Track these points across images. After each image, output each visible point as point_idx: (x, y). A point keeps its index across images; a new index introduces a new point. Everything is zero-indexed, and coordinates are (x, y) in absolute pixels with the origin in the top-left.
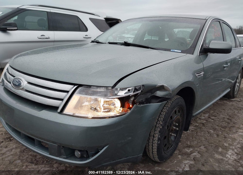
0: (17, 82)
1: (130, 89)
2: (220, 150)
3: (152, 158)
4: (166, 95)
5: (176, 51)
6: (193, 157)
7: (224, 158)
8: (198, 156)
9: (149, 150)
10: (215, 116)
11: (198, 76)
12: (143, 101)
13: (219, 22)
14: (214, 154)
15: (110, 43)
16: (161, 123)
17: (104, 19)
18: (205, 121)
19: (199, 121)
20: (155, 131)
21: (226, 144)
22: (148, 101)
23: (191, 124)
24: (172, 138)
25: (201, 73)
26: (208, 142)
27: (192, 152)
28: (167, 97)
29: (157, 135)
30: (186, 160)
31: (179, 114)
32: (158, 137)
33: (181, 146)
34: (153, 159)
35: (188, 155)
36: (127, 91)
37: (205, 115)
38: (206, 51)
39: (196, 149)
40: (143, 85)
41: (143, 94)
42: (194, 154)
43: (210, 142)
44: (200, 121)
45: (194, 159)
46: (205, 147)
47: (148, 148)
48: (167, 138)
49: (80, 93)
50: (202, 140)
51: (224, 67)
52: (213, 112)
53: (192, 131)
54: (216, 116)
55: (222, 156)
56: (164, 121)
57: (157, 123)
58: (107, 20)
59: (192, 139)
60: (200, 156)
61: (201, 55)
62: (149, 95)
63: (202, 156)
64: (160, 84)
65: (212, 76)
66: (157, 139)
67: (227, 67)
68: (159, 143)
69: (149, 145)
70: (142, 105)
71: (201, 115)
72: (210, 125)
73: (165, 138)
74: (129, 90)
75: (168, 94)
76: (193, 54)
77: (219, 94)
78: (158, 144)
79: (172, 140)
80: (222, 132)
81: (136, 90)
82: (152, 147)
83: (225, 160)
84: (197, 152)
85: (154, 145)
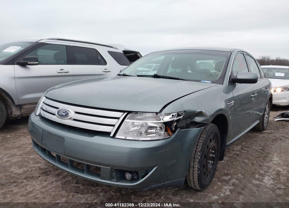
0: (63, 112)
1: (174, 114)
2: (257, 176)
3: (193, 187)
4: (204, 121)
5: (206, 82)
6: (232, 183)
7: (261, 183)
8: (237, 182)
9: (190, 180)
10: (247, 147)
11: (229, 104)
12: (184, 126)
13: (243, 54)
14: (252, 180)
15: (138, 76)
16: (199, 154)
17: (123, 52)
18: (238, 152)
19: (232, 152)
20: (194, 162)
21: (261, 172)
22: (188, 126)
23: (225, 155)
24: (210, 166)
25: (231, 102)
26: (245, 170)
27: (230, 180)
28: (205, 122)
29: (197, 166)
30: (226, 186)
31: (214, 141)
32: (198, 167)
33: (219, 174)
34: (195, 188)
35: (227, 182)
36: (171, 116)
37: (237, 147)
38: (234, 81)
39: (234, 176)
40: (185, 111)
41: (184, 120)
42: (233, 180)
43: (246, 170)
44: (234, 152)
45: (233, 184)
46: (242, 175)
47: (189, 179)
48: (205, 166)
49: (130, 119)
50: (238, 169)
51: (252, 97)
52: (245, 143)
53: (227, 161)
54: (249, 148)
55: (260, 182)
56: (201, 151)
57: (195, 154)
58: (125, 52)
59: (229, 168)
60: (238, 182)
61: (230, 85)
62: (189, 121)
63: (240, 181)
64: (199, 110)
65: (240, 109)
66: (196, 169)
67: (255, 97)
68: (199, 172)
69: (189, 176)
70: (183, 130)
71: (234, 147)
72: (244, 155)
73: (204, 166)
74: (173, 116)
75: (206, 119)
76: (222, 84)
77: (249, 126)
78: (198, 174)
79: (210, 168)
80: (256, 162)
81: (179, 115)
82: (193, 177)
83: (262, 185)
84: (235, 179)
85: (194, 175)
